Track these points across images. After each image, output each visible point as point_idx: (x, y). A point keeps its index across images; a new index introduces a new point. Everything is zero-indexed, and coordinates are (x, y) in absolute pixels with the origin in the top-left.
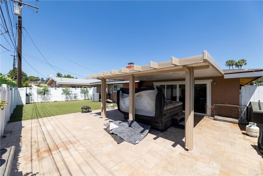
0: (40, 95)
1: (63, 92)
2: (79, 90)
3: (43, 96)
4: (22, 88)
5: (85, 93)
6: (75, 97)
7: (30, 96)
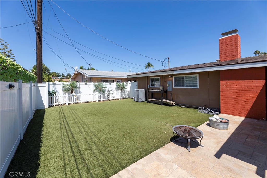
0: (67, 94)
1: (94, 89)
2: (114, 85)
3: (71, 95)
4: (43, 84)
5: (122, 88)
6: (110, 95)
7: (53, 95)
